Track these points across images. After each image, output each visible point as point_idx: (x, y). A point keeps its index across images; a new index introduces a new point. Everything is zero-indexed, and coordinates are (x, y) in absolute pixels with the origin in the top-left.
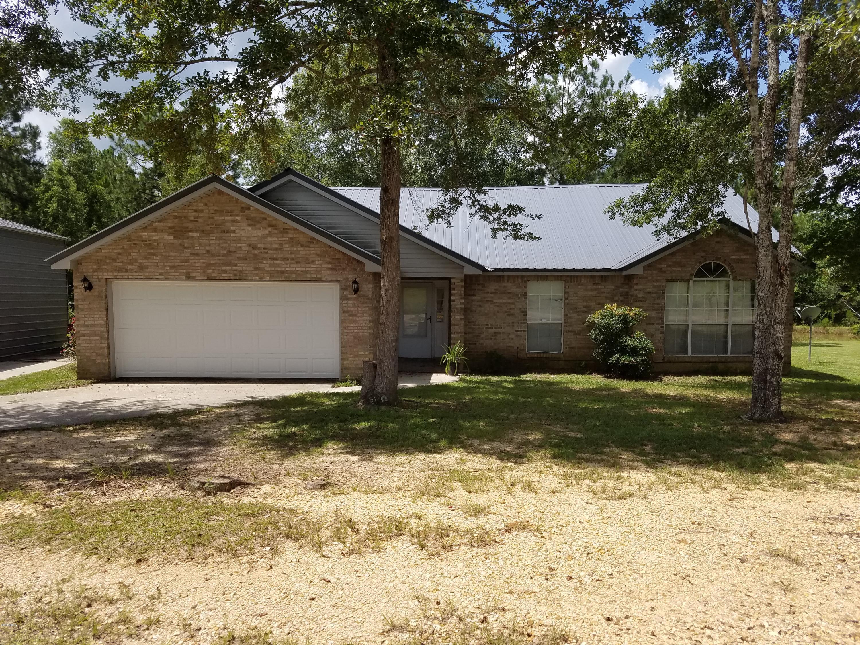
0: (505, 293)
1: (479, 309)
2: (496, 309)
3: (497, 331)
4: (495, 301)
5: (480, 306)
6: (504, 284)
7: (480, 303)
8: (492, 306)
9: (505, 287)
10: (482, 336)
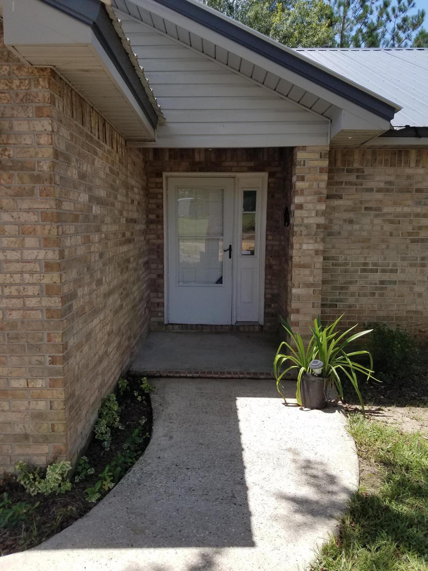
0: (408, 191)
1: (348, 227)
2: (388, 228)
3: (386, 277)
4: (385, 210)
5: (351, 222)
6: (408, 171)
7: (351, 215)
8: (377, 221)
9: (409, 177)
10: (353, 288)
